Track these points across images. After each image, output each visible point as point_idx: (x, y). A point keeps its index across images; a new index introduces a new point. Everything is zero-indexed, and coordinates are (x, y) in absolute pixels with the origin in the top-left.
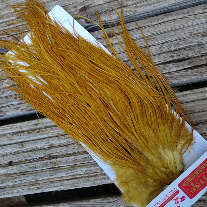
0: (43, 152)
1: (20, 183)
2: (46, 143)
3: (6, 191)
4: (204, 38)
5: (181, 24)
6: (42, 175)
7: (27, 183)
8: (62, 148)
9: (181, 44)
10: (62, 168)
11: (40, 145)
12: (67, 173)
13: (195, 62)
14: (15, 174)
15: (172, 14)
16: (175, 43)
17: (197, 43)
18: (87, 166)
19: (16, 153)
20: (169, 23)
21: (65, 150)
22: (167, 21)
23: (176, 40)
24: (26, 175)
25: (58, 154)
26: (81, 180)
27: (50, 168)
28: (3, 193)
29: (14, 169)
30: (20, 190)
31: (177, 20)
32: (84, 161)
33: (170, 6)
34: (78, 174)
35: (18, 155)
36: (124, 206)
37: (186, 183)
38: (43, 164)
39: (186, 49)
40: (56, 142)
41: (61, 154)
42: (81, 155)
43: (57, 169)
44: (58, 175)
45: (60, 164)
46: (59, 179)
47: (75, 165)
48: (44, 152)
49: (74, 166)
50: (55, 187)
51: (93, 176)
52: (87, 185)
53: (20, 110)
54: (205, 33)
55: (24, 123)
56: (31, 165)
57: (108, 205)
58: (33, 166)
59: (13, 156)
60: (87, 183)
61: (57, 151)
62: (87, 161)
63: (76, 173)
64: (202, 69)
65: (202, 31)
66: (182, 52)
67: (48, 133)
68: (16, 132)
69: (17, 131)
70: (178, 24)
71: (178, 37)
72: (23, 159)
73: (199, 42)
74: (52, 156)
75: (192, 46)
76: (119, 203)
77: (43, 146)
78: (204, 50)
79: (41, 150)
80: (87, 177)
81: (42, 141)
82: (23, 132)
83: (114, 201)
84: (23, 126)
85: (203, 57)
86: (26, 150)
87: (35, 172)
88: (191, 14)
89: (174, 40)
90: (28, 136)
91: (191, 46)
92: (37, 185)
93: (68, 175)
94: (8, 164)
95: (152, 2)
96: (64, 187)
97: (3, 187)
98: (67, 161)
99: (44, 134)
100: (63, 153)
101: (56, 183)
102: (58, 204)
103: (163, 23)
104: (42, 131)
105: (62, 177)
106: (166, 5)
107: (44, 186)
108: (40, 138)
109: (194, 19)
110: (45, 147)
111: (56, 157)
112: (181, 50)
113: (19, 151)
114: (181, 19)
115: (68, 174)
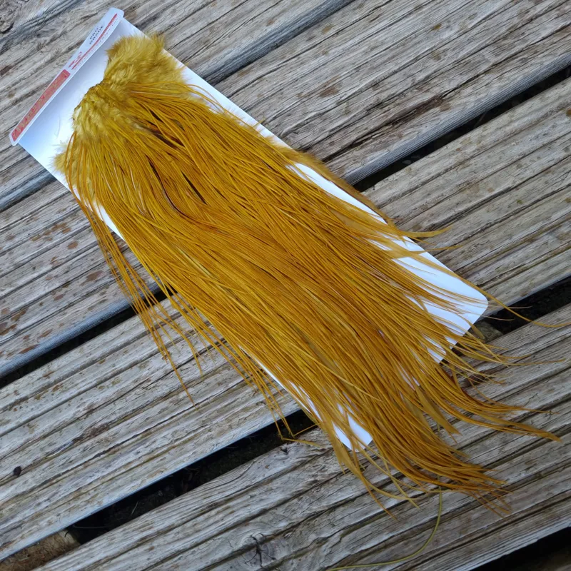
0: (76, 426)
1: (48, 504)
2: (79, 407)
3: (25, 529)
4: (326, 99)
7: (62, 499)
10: (124, 445)
11: (67, 414)
12: (136, 451)
13: (320, 151)
14: (32, 490)
17: (315, 113)
18: (172, 425)
19: (22, 448)
20: (251, 87)
21: (119, 408)
22: (247, 86)
23: (275, 118)
24: (56, 485)
25: (109, 418)
26: (167, 455)
27: (99, 455)
28: (20, 535)
29: (29, 480)
30: (52, 517)
31: (266, 76)
32: (164, 416)
33: (246, 50)
35: (27, 449)
36: (264, 476)
38: (85, 451)
39: (296, 131)
40: (98, 397)
41: (113, 418)
45: (118, 439)
46: (124, 470)
47: (148, 432)
50: (120, 487)
53: (5, 357)
55: (21, 380)
56: (61, 460)
58: (65, 460)
59: (18, 456)
60: (181, 458)
62: (168, 414)
63: (154, 446)
64: (337, 161)
65: (316, 86)
66: (292, 139)
67: (76, 385)
68: (10, 405)
69: (13, 401)
72: (40, 455)
74: (97, 429)
77: (74, 414)
78: (331, 122)
79: (72, 423)
80: (179, 445)
82: (25, 399)
83: (242, 475)
84: (21, 387)
86: (42, 434)
87: (72, 471)
88: (289, 56)
89: (271, 118)
90: (38, 404)
92: (84, 495)
93: (140, 455)
94: (14, 475)
95: (208, 54)
96: (139, 482)
97: (18, 524)
99: (69, 389)
100: (118, 415)
105: (129, 463)
106: (237, 52)
107: (97, 494)
108: (62, 400)
109: (297, 66)
112: (288, 136)
113: (28, 440)
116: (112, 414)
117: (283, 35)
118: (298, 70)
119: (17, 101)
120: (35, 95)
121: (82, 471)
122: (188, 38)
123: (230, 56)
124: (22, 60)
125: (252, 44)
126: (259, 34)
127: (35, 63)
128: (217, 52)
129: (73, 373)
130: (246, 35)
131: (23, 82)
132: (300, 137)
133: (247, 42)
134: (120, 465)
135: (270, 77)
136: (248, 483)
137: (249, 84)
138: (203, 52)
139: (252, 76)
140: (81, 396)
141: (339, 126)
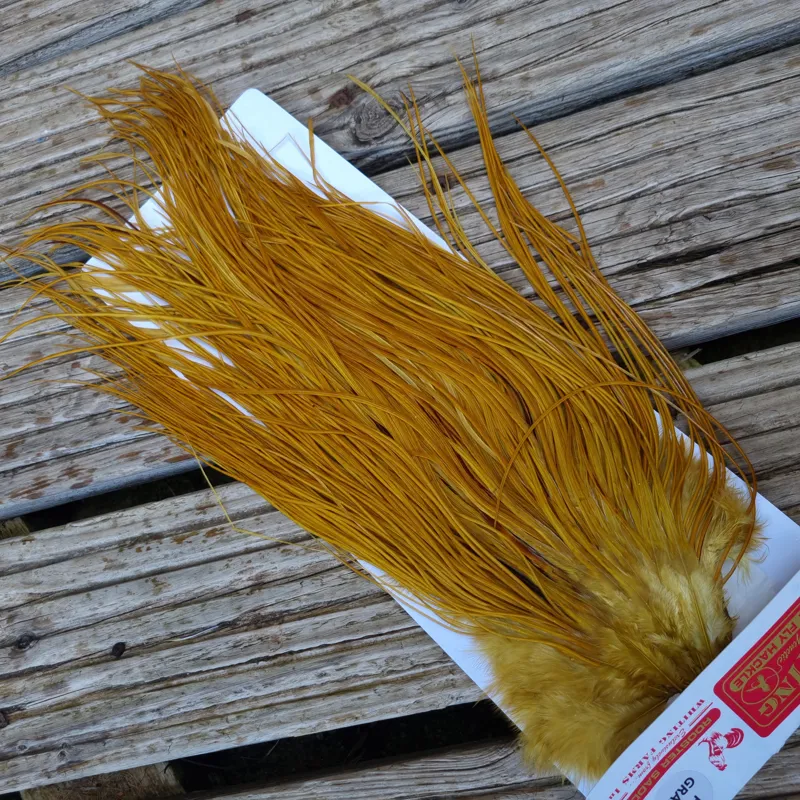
0: (232, 602)
1: (156, 716)
2: (241, 572)
3: (110, 748)
4: (772, 173)
5: (687, 129)
6: (234, 684)
7: (180, 715)
8: (296, 585)
9: (692, 200)
10: (302, 655)
11: (220, 579)
12: (319, 671)
13: (744, 257)
14: (135, 686)
15: (654, 96)
16: (670, 196)
17: (749, 192)
18: (390, 645)
19: (134, 615)
20: (643, 127)
22: (636, 123)
23: (674, 186)
24: (176, 690)
25: (287, 605)
26: (371, 693)
27: (258, 660)
28: (99, 756)
29: (135, 670)
30: (157, 741)
32: (380, 627)
34: (361, 674)
35: (144, 619)
36: (531, 776)
37: (740, 682)
38: (235, 647)
39: (709, 215)
40: (276, 565)
41: (294, 606)
42: (365, 606)
43: (285, 661)
44: (289, 682)
45: (295, 643)
46: (292, 697)
48: (237, 605)
49: (345, 648)
50: (281, 723)
51: (414, 678)
52: (393, 710)
53: (142, 461)
54: (774, 156)
55: (158, 504)
56: (193, 651)
57: (474, 778)
58: (200, 653)
59: (126, 625)
60: (393, 704)
61: (283, 598)
62: (387, 625)
63: (351, 672)
64: (771, 280)
65: (761, 149)
66: (698, 226)
67: (246, 536)
68: (132, 539)
69: (136, 534)
70: (677, 131)
71: (679, 174)
72: (161, 634)
73: (755, 188)
74: (263, 617)
75: (732, 202)
76: (512, 769)
77: (232, 582)
79: (223, 595)
81: (227, 566)
82: (158, 537)
83: (493, 763)
84: (156, 515)
85: (772, 240)
86: (172, 600)
87: (208, 675)
88: (720, 91)
90: (177, 550)
91: (727, 203)
92: (218, 720)
93: (326, 679)
94: (111, 654)
95: (581, 59)
96: (314, 723)
97: (98, 736)
98: (319, 630)
99: (233, 539)
100: (304, 603)
101: (283, 709)
102: (293, 785)
103: (624, 130)
104: (223, 529)
105: (304, 688)
106: (630, 66)
107: (241, 725)
108: (218, 554)
109: (732, 110)
110: (237, 587)
111: (278, 619)
112: (692, 220)
113: (148, 604)
114: (688, 112)
115: (325, 675)
116: (295, 599)
117: (710, 56)
118: (732, 117)
119: (251, 67)
120: (284, 63)
121: (224, 680)
122: (553, 27)
123: (617, 70)
124: (275, 6)
125: (657, 59)
126: (674, 46)
127: (294, 15)
128: (598, 60)
129: (245, 515)
130: (654, 43)
131: (270, 39)
132: (714, 225)
133: (651, 54)
134: (289, 687)
135: (681, 118)
136: (502, 781)
137: (640, 122)
138: (572, 54)
139: (650, 110)
140: (251, 556)
141: (784, 224)
